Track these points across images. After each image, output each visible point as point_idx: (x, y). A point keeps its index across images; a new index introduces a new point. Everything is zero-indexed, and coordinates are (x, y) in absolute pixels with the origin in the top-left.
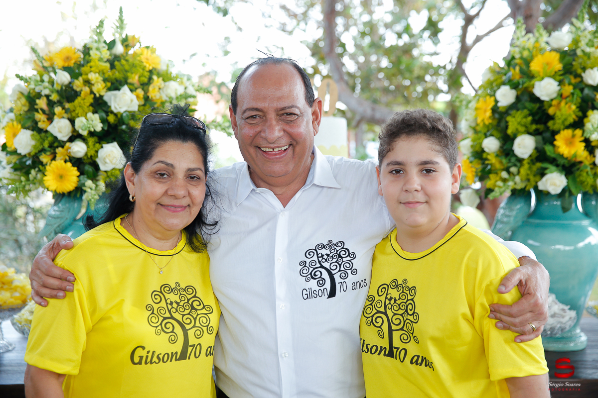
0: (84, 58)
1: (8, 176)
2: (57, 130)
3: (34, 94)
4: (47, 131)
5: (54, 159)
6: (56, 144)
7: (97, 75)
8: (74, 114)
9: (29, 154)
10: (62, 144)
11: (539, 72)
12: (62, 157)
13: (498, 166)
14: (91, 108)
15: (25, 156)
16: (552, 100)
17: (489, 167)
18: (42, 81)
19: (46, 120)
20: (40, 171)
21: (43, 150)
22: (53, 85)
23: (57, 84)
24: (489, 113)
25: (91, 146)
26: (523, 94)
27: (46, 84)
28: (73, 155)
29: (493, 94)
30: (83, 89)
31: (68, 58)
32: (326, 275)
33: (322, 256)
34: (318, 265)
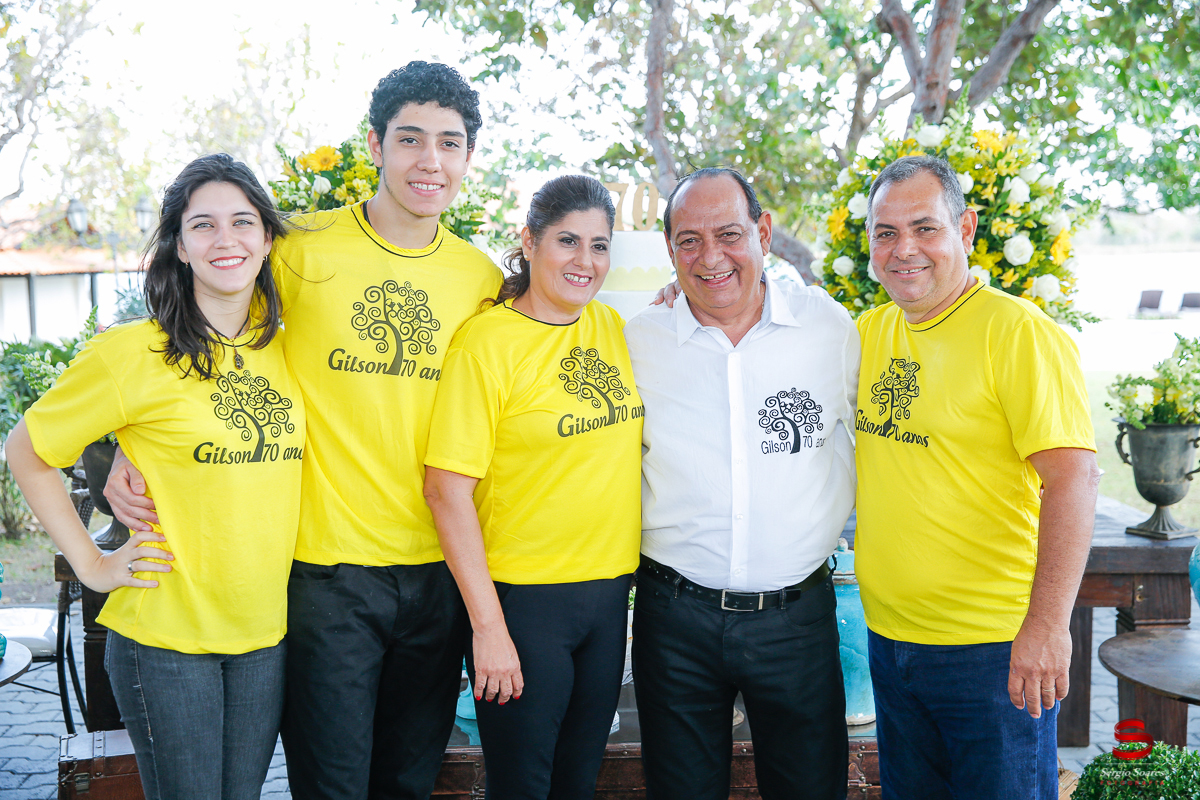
0: (344, 159)
7: (365, 181)
13: (852, 292)
17: (842, 293)
18: (298, 189)
22: (309, 196)
23: (315, 192)
24: (842, 227)
27: (304, 194)
29: (846, 204)
30: (348, 199)
31: (325, 160)
32: (789, 427)
33: (785, 405)
34: (780, 415)
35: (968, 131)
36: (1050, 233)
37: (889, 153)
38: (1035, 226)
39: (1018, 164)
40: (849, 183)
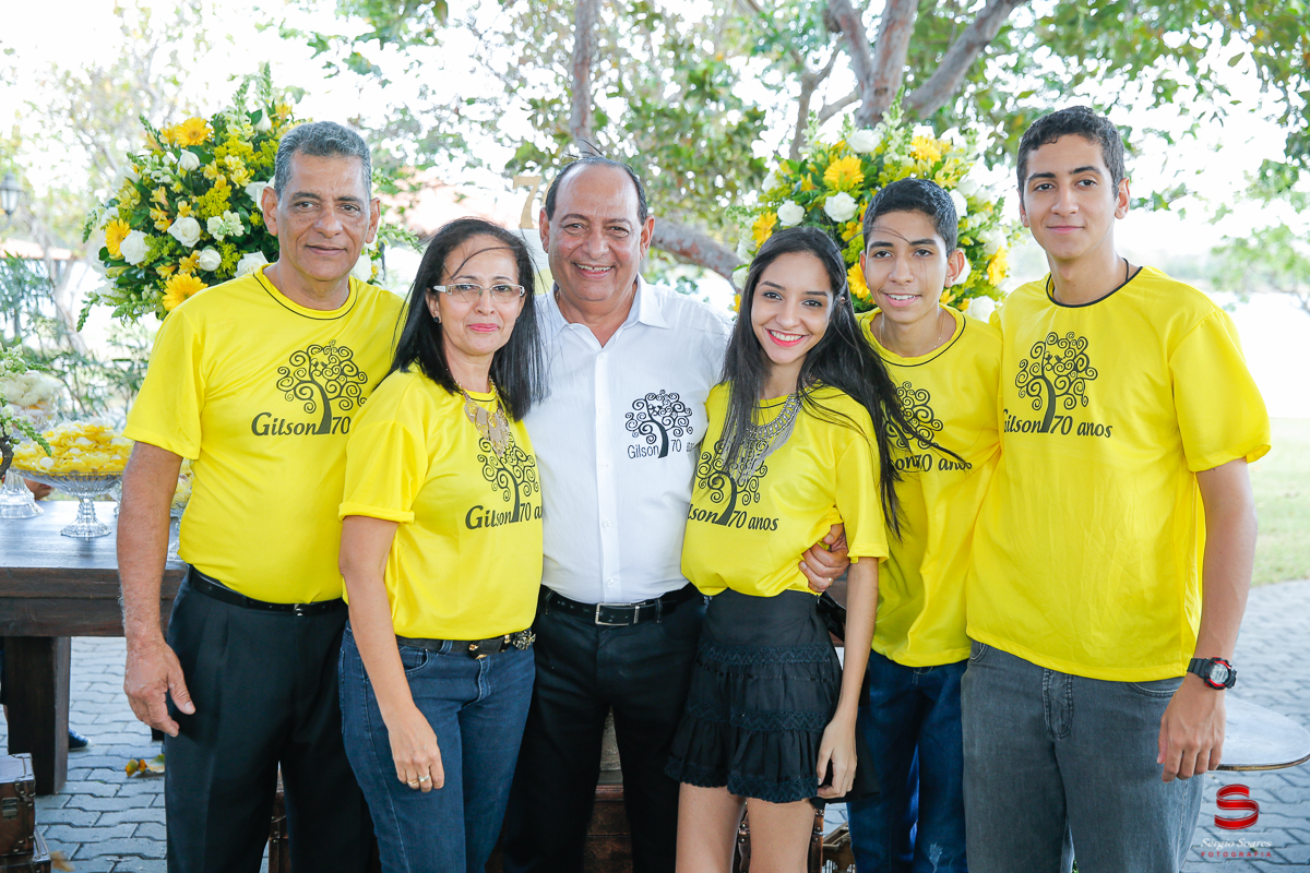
0: (216, 134)
1: (109, 292)
2: (180, 232)
3: (148, 181)
4: (166, 234)
5: (176, 271)
6: (178, 252)
7: (237, 158)
8: (204, 211)
9: (141, 264)
10: (187, 253)
11: (834, 184)
12: (187, 270)
14: (228, 204)
15: (135, 267)
16: (847, 222)
18: (162, 164)
19: (165, 218)
20: (156, 287)
21: (161, 260)
22: (175, 172)
23: (181, 169)
25: (227, 256)
26: (813, 211)
27: (168, 169)
28: (201, 267)
29: (774, 210)
30: (218, 177)
31: (194, 133)
32: (657, 431)
33: (654, 408)
34: (648, 418)
35: (907, 139)
36: (985, 251)
37: (820, 157)
38: (972, 243)
39: (956, 176)
40: (777, 187)
